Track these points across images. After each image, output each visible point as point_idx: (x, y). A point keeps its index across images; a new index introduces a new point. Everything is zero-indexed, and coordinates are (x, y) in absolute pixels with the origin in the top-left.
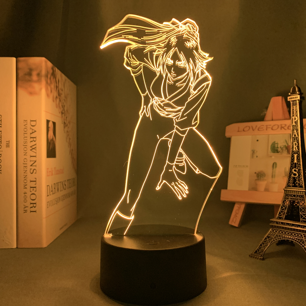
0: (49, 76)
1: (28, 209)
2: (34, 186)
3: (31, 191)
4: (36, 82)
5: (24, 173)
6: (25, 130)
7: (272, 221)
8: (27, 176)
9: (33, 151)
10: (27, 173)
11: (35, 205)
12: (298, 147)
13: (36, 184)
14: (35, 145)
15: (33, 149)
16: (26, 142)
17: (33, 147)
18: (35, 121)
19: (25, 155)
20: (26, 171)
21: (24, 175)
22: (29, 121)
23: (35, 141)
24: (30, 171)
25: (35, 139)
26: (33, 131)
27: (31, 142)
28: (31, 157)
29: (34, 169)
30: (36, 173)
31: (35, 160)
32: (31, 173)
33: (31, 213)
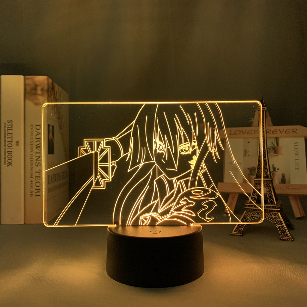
0: (50, 90)
1: (34, 194)
2: (39, 176)
3: (36, 180)
4: (40, 95)
5: (31, 166)
6: (32, 132)
7: (247, 205)
8: (32, 168)
9: (38, 149)
10: (33, 166)
11: (39, 191)
13: (40, 174)
14: (40, 144)
16: (32, 141)
17: (38, 146)
18: (40, 126)
19: (31, 152)
20: (33, 164)
21: (31, 167)
22: (34, 126)
24: (36, 164)
25: (39, 140)
26: (38, 133)
27: (37, 142)
28: (37, 154)
29: (39, 163)
30: (40, 166)
31: (39, 156)
32: (37, 166)
33: (37, 196)
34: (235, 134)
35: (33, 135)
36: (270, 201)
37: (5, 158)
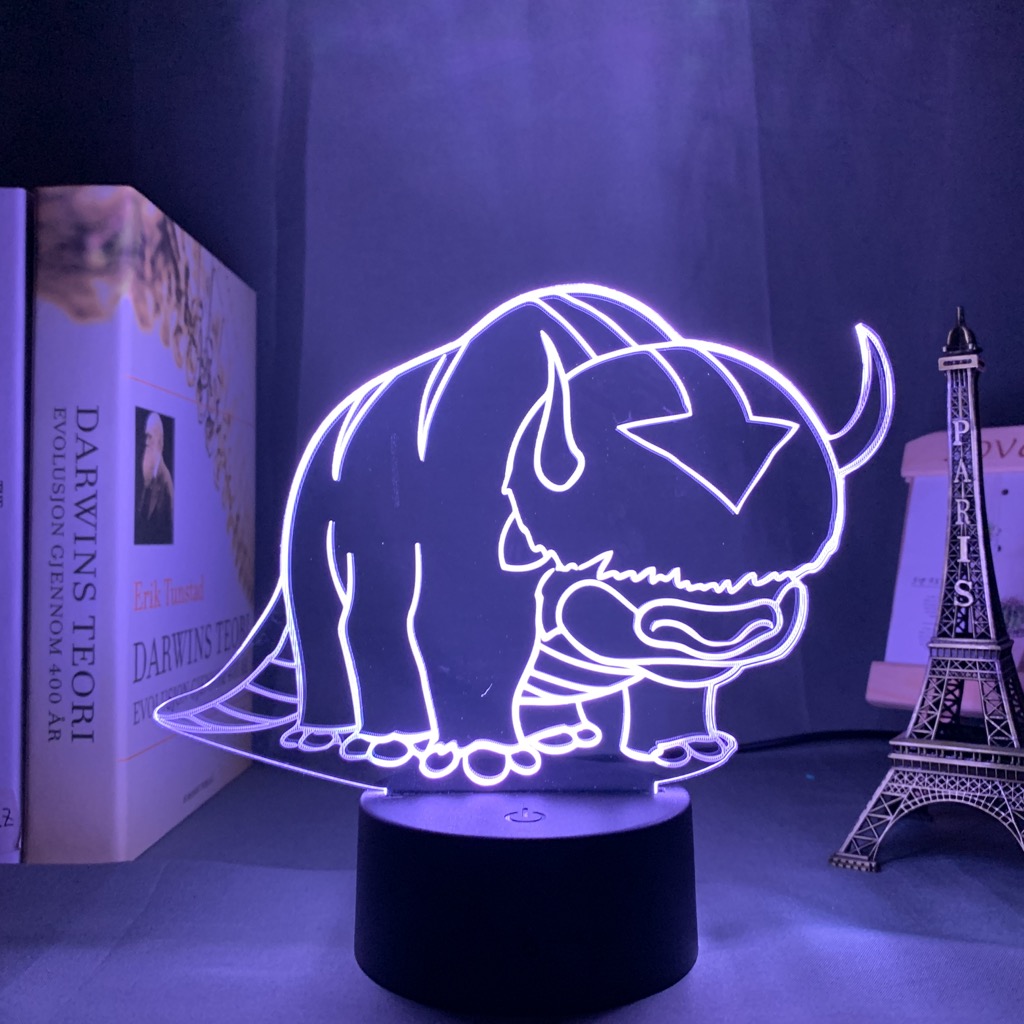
5: (54, 597)
6: (59, 443)
9: (83, 520)
10: (62, 598)
14: (94, 496)
15: (85, 511)
16: (61, 485)
17: (86, 505)
19: (54, 533)
20: (60, 590)
24: (74, 589)
25: (91, 477)
26: (88, 448)
27: (78, 488)
28: (78, 542)
29: (89, 585)
30: (93, 597)
31: (92, 552)
32: (78, 599)
35: (61, 456)
36: (996, 735)
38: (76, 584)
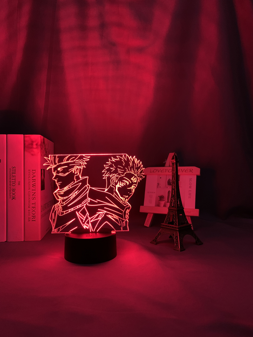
1: (31, 219)
3: (32, 210)
6: (29, 175)
7: (162, 225)
8: (30, 201)
11: (34, 217)
12: (175, 186)
13: (35, 206)
14: (35, 183)
15: (34, 186)
16: (30, 182)
17: (34, 185)
18: (35, 170)
19: (29, 189)
20: (30, 198)
22: (31, 171)
23: (35, 182)
25: (35, 181)
26: (34, 176)
27: (33, 182)
28: (33, 191)
30: (35, 199)
31: (35, 192)
32: (33, 199)
33: (32, 221)
34: (153, 172)
35: (30, 177)
37: (10, 194)
38: (32, 197)
